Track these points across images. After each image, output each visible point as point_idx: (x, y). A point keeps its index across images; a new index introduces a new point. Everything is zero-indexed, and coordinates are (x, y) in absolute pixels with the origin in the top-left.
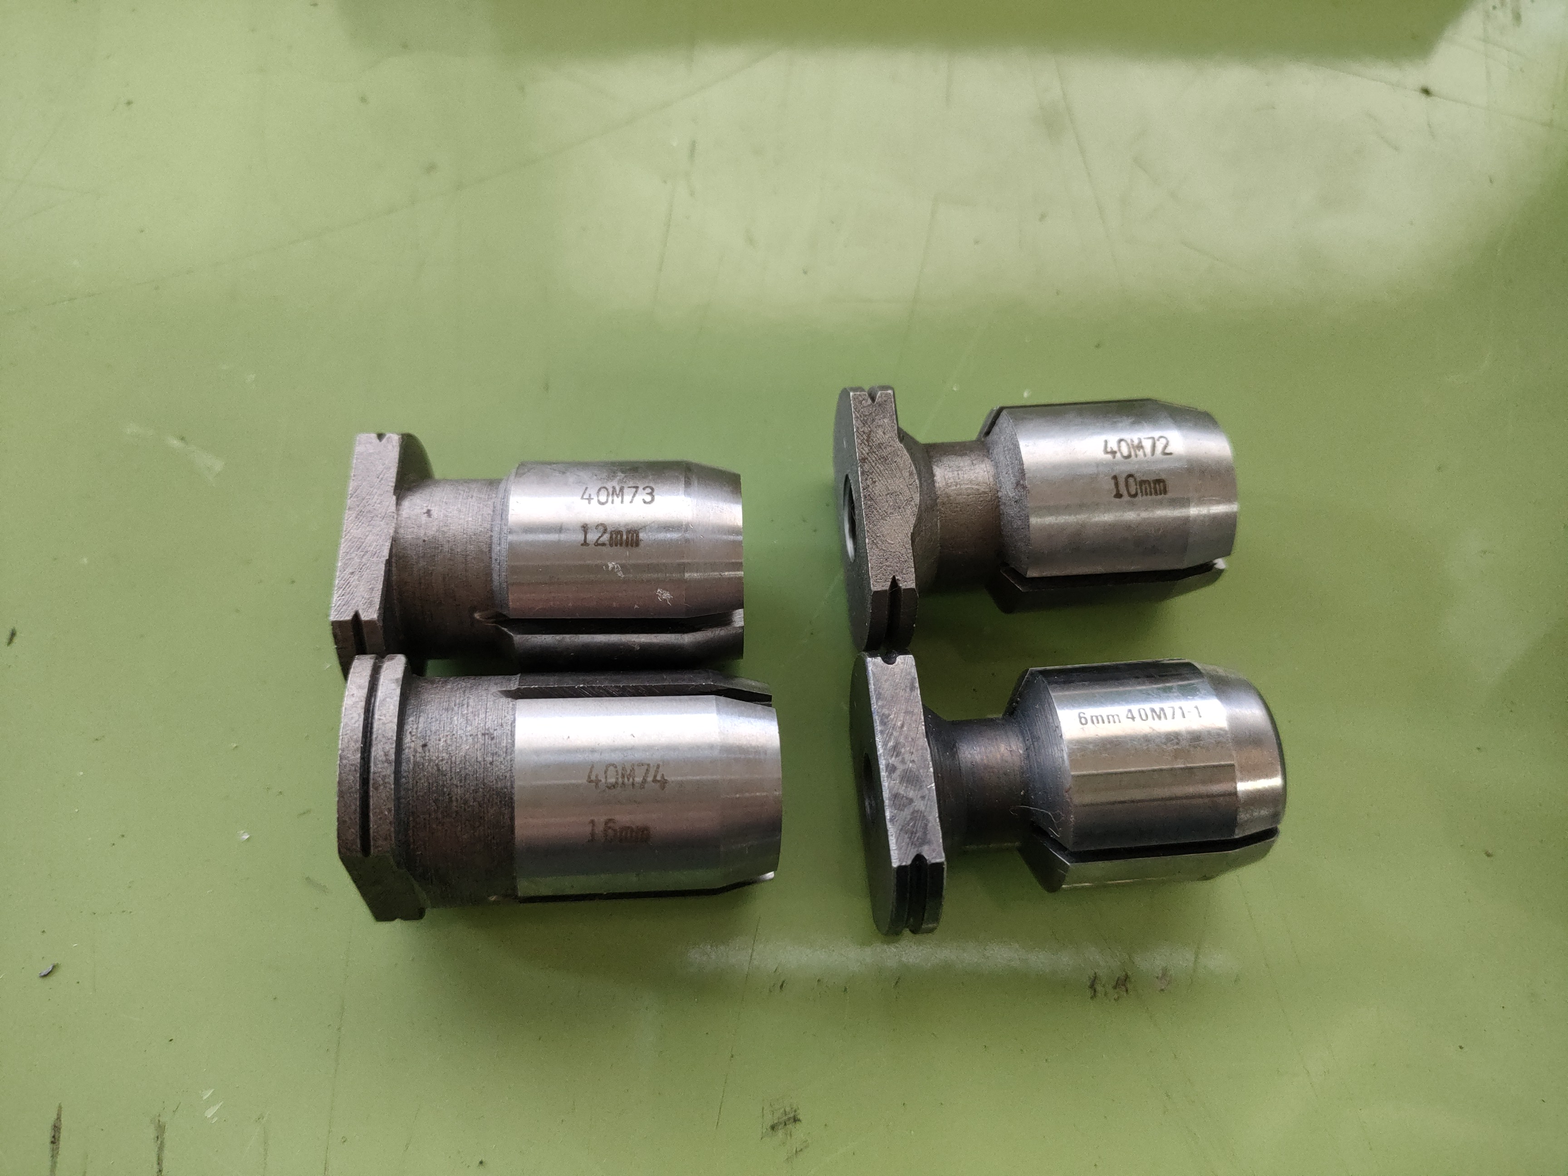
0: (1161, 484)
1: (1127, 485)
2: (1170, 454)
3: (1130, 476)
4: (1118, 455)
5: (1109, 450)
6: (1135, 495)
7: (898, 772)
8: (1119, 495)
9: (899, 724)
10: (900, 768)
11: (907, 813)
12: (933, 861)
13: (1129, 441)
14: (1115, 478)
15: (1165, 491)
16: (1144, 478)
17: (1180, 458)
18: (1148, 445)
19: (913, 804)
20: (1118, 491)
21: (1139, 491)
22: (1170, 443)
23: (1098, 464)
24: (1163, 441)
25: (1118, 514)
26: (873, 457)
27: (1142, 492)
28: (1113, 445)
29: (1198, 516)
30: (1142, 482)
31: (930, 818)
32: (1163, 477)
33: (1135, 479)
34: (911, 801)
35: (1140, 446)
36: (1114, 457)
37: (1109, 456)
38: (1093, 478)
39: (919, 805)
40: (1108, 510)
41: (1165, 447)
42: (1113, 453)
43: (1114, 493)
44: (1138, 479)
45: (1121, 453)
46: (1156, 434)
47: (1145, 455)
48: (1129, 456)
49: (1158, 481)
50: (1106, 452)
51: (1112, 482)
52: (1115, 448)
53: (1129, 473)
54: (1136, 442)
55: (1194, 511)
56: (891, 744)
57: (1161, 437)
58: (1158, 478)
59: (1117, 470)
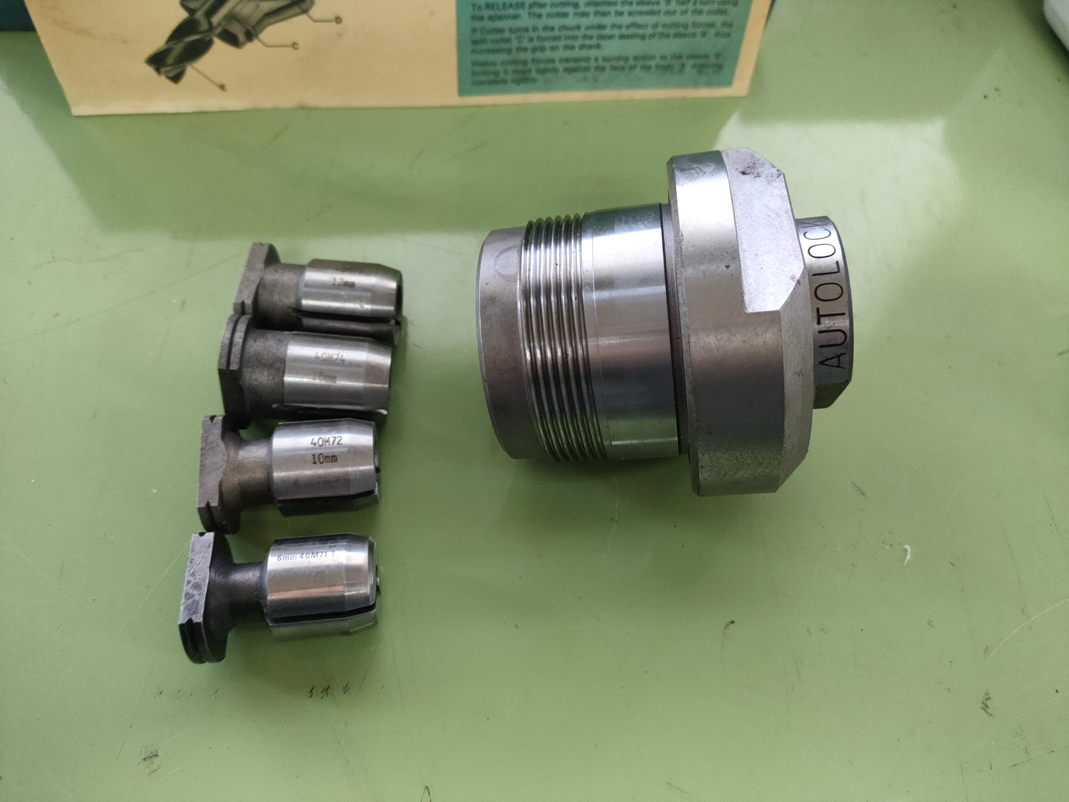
0: (335, 457)
1: (319, 458)
2: (341, 444)
3: (321, 454)
4: (317, 445)
5: (313, 442)
6: (323, 463)
7: (191, 584)
8: (315, 463)
9: (198, 562)
10: (193, 582)
11: (190, 601)
12: (196, 621)
13: (324, 439)
14: (314, 455)
15: (336, 460)
16: (327, 455)
17: (345, 446)
18: (331, 440)
19: (194, 597)
20: (314, 461)
21: (325, 460)
22: (343, 439)
23: (307, 449)
24: (339, 438)
25: (316, 471)
26: (207, 448)
27: (326, 461)
28: (316, 440)
29: (352, 472)
30: (326, 457)
31: (201, 603)
32: (336, 454)
33: (323, 455)
34: (194, 596)
35: (328, 441)
36: (315, 446)
37: (313, 446)
38: (304, 456)
39: (197, 597)
40: (310, 469)
41: (339, 441)
42: (315, 444)
43: (313, 462)
44: (324, 456)
45: (319, 444)
46: (337, 435)
47: (329, 445)
48: (322, 445)
49: (333, 456)
50: (312, 444)
51: (312, 457)
52: (317, 442)
53: (320, 453)
54: (327, 439)
55: (350, 469)
56: (192, 571)
57: (339, 436)
58: (333, 455)
59: (314, 452)
